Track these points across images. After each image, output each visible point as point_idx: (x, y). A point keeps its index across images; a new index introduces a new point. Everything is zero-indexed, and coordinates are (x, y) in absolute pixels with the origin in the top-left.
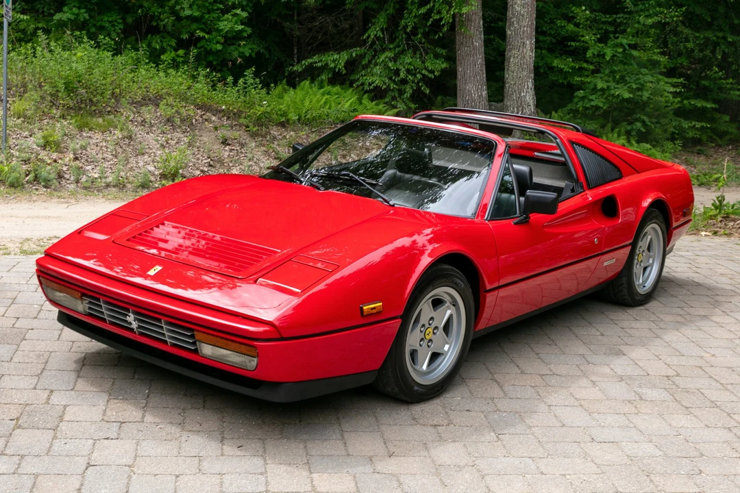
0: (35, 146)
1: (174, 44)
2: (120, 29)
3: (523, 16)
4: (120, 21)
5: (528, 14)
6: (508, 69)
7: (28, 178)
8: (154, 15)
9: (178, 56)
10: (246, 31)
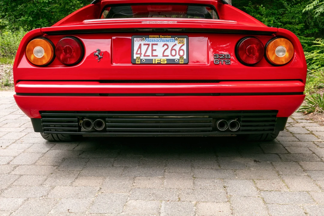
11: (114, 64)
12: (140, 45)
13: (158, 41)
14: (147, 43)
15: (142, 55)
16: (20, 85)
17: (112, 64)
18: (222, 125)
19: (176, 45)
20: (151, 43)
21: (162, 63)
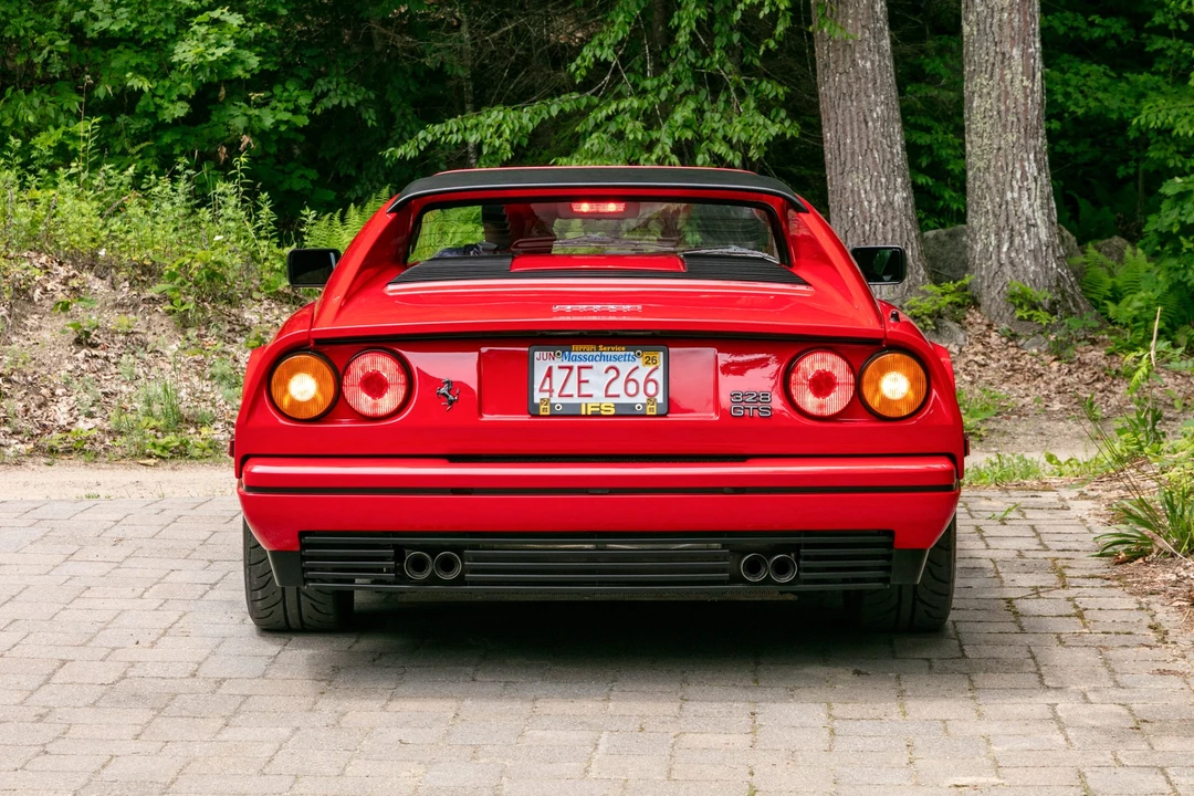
11: (487, 417)
12: (550, 369)
13: (594, 359)
14: (566, 363)
15: (555, 394)
16: (258, 469)
17: (482, 417)
18: (753, 567)
19: (637, 368)
20: (576, 365)
21: (603, 413)
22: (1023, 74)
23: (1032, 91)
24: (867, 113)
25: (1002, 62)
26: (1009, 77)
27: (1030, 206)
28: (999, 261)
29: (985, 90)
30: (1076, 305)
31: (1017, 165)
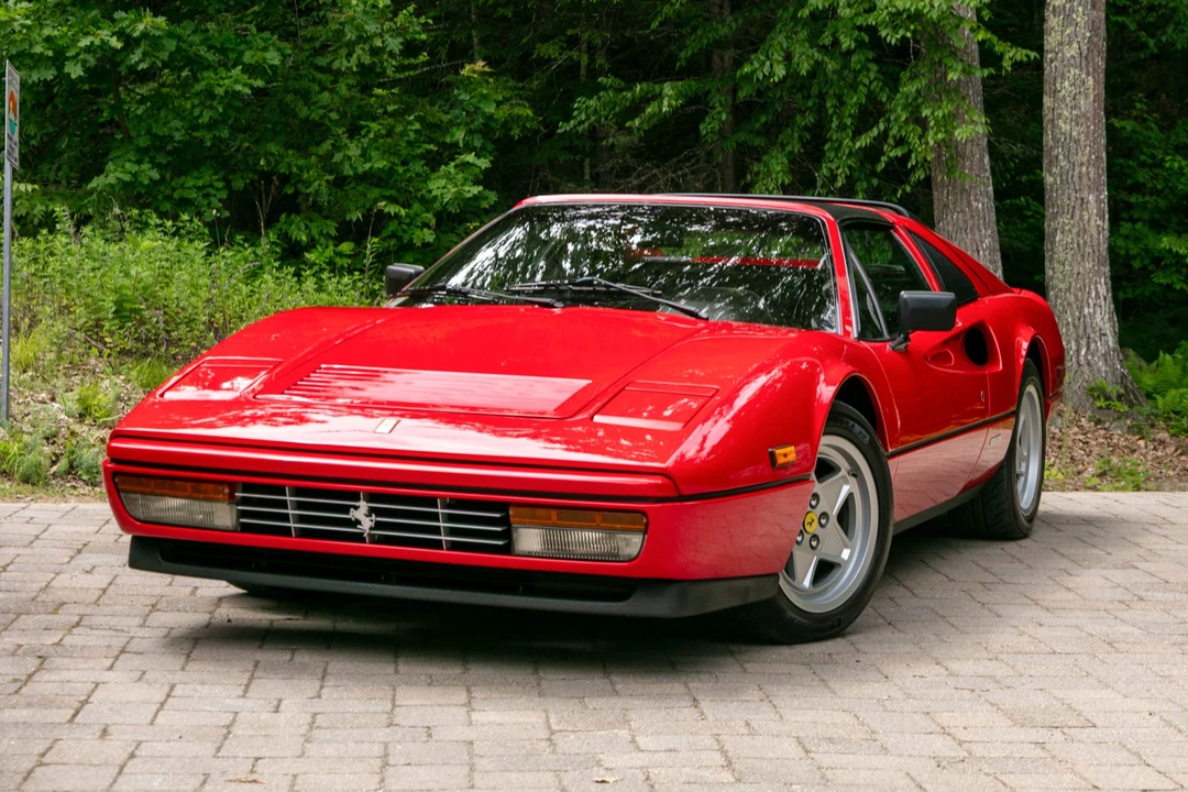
0: (63, 416)
1: (333, 232)
2: (220, 200)
3: (1077, 142)
4: (220, 185)
5: (1087, 136)
6: (1052, 259)
7: (55, 468)
8: (291, 173)
9: (341, 255)
10: (487, 198)
22: (1097, 215)
23: (1103, 229)
24: (979, 244)
25: (1082, 205)
26: (1086, 217)
27: (1102, 319)
28: (1078, 363)
29: (1067, 228)
30: (1136, 398)
31: (1092, 287)
